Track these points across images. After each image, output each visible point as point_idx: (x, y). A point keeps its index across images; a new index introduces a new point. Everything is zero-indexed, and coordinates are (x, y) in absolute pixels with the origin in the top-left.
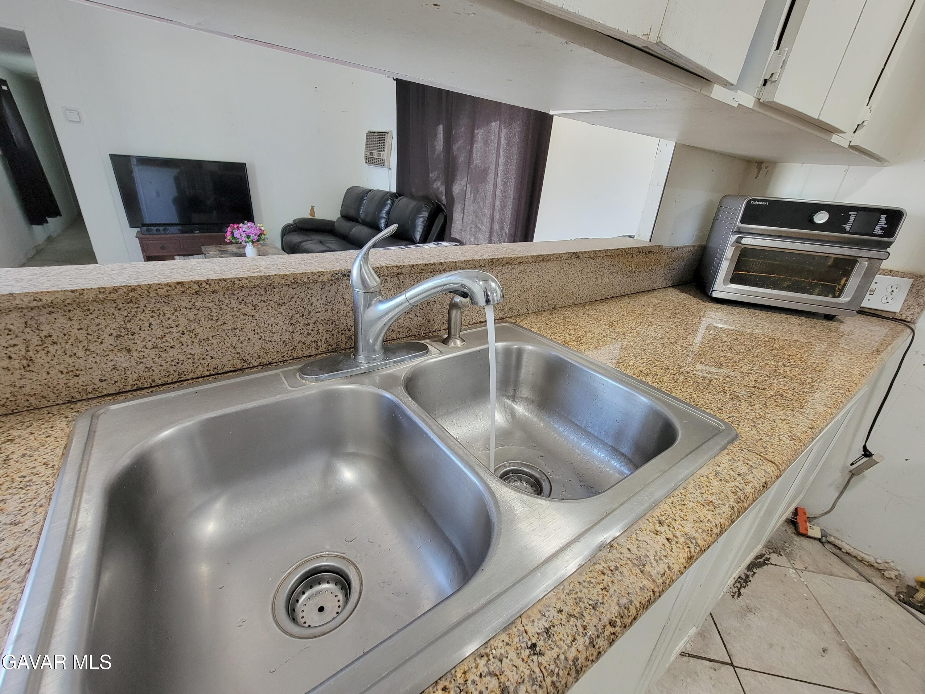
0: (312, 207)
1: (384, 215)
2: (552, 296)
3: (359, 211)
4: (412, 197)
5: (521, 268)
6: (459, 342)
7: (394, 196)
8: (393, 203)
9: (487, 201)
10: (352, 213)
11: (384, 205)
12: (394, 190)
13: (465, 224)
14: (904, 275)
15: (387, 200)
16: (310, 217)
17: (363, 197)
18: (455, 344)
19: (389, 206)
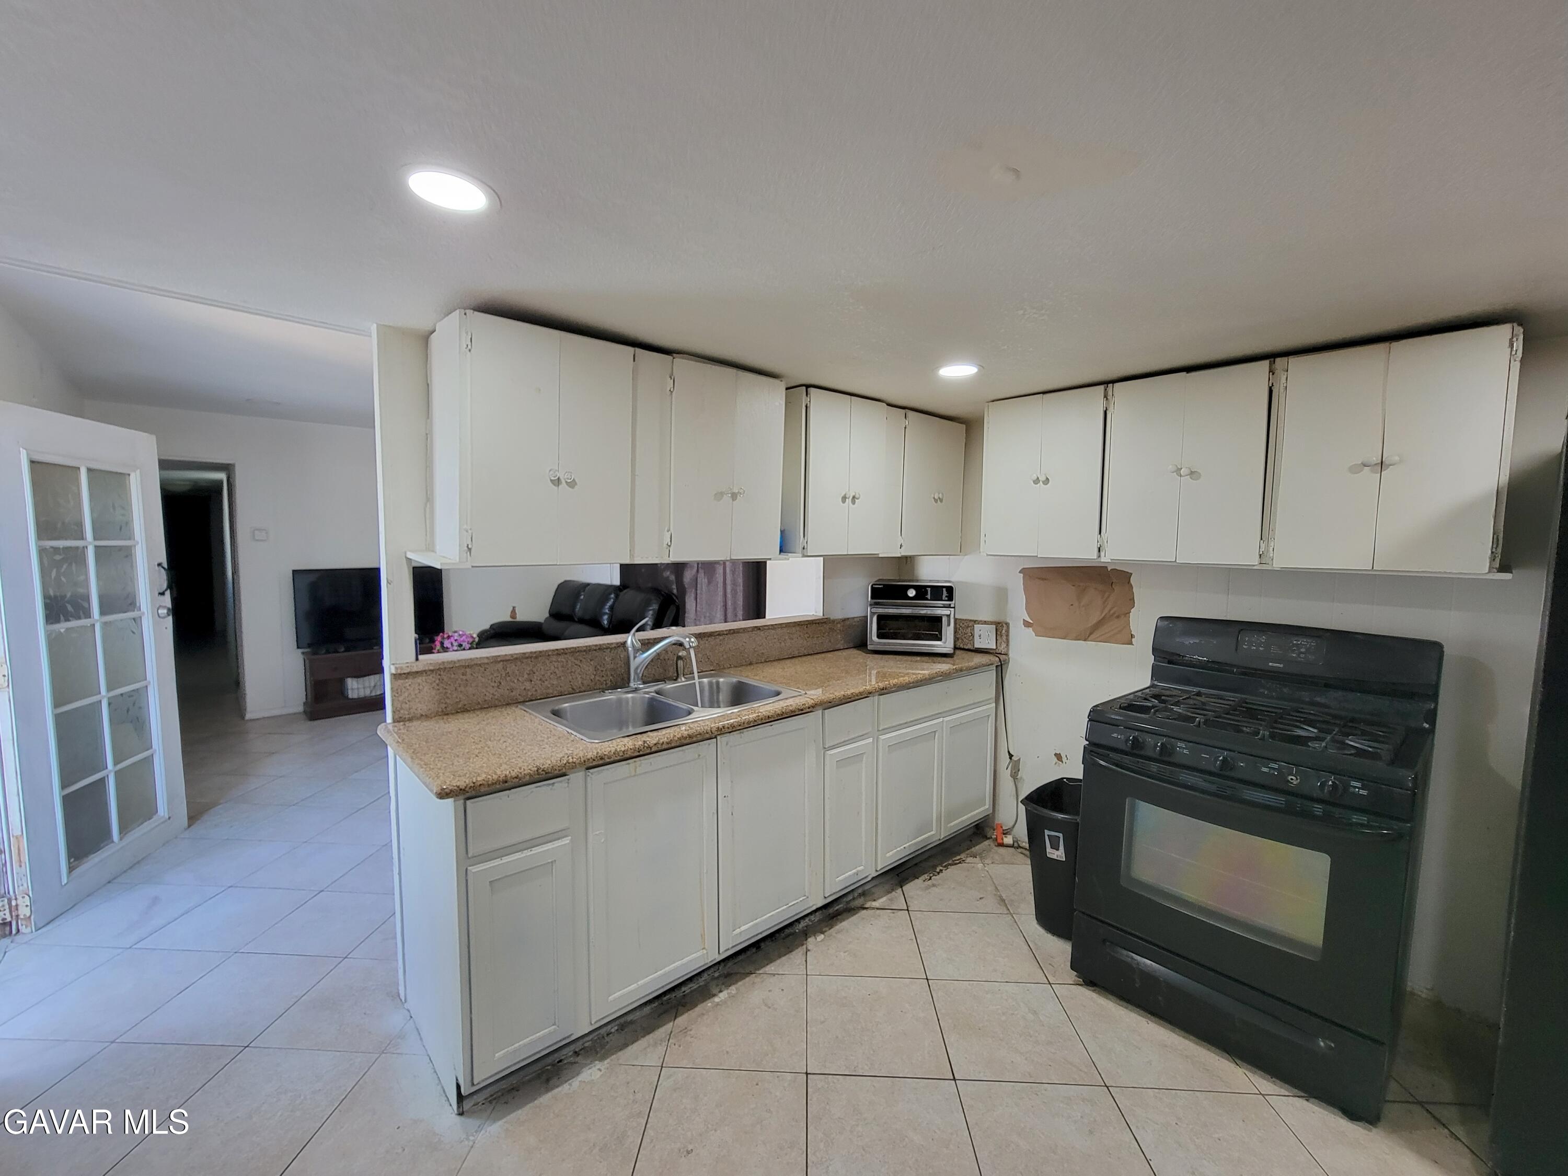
0: (514, 608)
1: (607, 611)
2: (746, 655)
3: (574, 607)
4: (639, 589)
5: (721, 638)
6: (683, 679)
7: (618, 590)
8: (617, 596)
9: (719, 589)
10: (566, 610)
11: (608, 599)
12: (617, 582)
13: (698, 613)
14: (991, 623)
15: (611, 594)
16: (510, 620)
17: (578, 595)
18: (681, 679)
19: (612, 600)
